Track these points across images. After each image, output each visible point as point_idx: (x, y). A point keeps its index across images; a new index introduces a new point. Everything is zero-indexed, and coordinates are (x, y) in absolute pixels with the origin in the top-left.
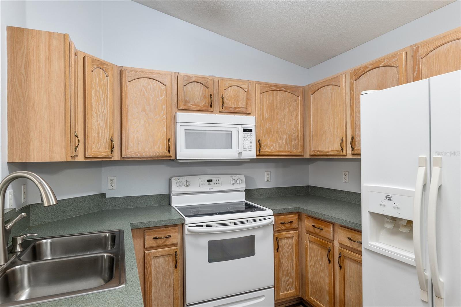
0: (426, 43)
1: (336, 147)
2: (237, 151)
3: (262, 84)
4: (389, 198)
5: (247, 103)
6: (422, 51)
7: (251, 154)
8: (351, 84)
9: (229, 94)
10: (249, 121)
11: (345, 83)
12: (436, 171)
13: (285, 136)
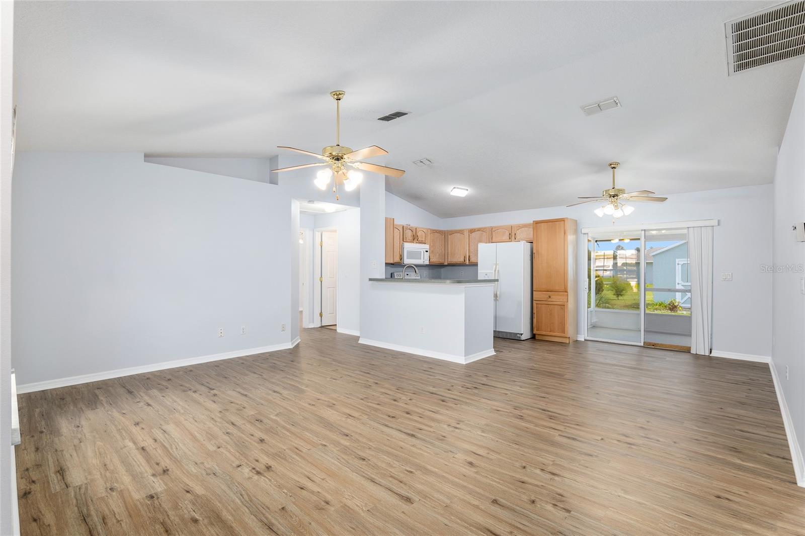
0: (495, 227)
1: (462, 260)
2: (423, 260)
3: (431, 230)
4: (486, 275)
5: (425, 239)
6: (493, 230)
7: (427, 263)
8: (469, 235)
9: (419, 234)
10: (427, 247)
11: (466, 234)
12: (497, 266)
13: (438, 254)
